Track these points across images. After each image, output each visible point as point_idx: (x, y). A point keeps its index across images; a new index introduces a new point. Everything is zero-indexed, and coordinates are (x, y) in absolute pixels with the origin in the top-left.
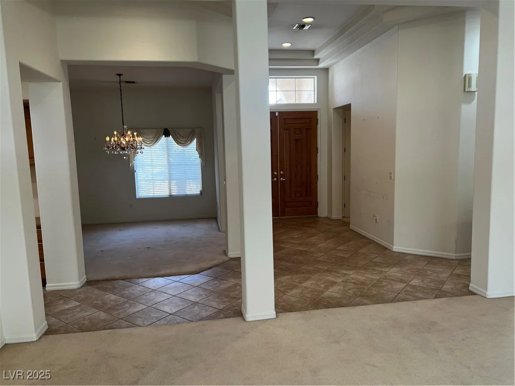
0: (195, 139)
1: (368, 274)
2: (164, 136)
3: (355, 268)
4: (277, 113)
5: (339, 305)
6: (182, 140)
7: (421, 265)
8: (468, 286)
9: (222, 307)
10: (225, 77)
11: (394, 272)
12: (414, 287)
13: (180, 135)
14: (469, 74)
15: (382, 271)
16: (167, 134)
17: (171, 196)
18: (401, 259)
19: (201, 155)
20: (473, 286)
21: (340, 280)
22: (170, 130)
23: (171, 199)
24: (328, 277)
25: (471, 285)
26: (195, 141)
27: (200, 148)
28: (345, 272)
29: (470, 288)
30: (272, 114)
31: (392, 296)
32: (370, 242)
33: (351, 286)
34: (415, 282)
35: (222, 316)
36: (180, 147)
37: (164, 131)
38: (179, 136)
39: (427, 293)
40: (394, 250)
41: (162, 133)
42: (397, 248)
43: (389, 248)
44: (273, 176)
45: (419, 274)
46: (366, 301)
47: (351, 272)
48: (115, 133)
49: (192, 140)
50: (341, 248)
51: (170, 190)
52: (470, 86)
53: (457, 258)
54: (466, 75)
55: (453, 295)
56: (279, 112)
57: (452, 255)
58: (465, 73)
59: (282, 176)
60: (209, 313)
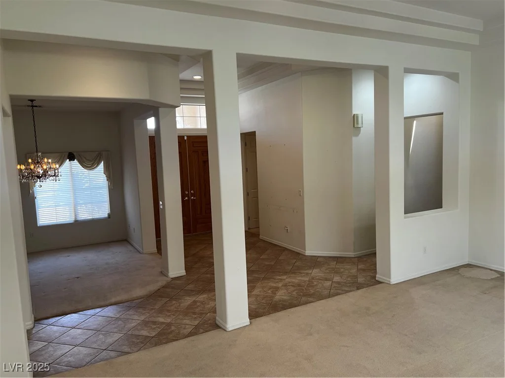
0: (103, 162)
1: (298, 277)
2: (68, 160)
3: (286, 273)
4: (185, 137)
5: (292, 306)
6: (89, 163)
7: (333, 264)
8: (375, 277)
9: (196, 323)
10: (161, 110)
11: (316, 272)
12: (338, 283)
13: (86, 159)
14: (357, 114)
15: (307, 274)
16: (71, 158)
17: (76, 221)
18: (315, 262)
19: (109, 178)
20: (379, 277)
21: (280, 285)
22: (75, 154)
23: (78, 225)
24: (270, 284)
25: (377, 276)
26: (102, 164)
27: (107, 170)
28: (280, 278)
29: (377, 279)
30: (181, 138)
31: (326, 292)
32: (285, 249)
33: (293, 289)
34: (337, 279)
35: (201, 331)
36: (86, 170)
37: (69, 155)
38: (84, 159)
39: (350, 286)
40: (306, 254)
41: (67, 156)
42: (309, 252)
43: (302, 253)
44: (183, 196)
45: (337, 272)
46: (311, 299)
47: (284, 277)
48: (30, 161)
49: (98, 164)
50: (263, 257)
51: (76, 215)
52: (357, 124)
53: (356, 256)
54: (354, 115)
55: (368, 286)
56: (187, 136)
57: (351, 254)
58: (354, 112)
59: (193, 195)
60: (190, 330)
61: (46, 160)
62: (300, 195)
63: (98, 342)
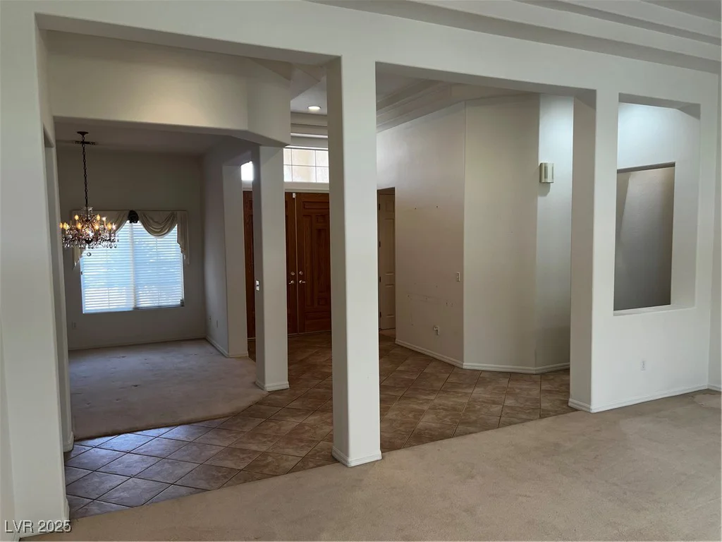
0: (176, 226)
1: (453, 398)
2: (128, 221)
3: (434, 391)
4: (294, 194)
5: (443, 436)
6: (157, 226)
7: (504, 382)
8: (567, 402)
9: (303, 453)
10: (263, 150)
11: (478, 392)
12: (511, 408)
13: (153, 220)
14: (545, 164)
15: (466, 393)
16: (133, 218)
17: (137, 309)
18: (477, 378)
19: (184, 250)
20: (573, 402)
21: (426, 407)
22: (138, 213)
23: (138, 314)
24: (411, 405)
25: (570, 400)
26: (175, 229)
27: (182, 238)
28: (426, 397)
29: (570, 404)
30: (288, 195)
31: (495, 420)
32: (431, 359)
33: (444, 413)
34: (510, 402)
35: (311, 465)
36: (153, 237)
37: (130, 215)
38: (151, 221)
39: (529, 413)
40: (464, 367)
41: (126, 216)
42: (468, 365)
43: (458, 365)
44: (289, 278)
45: (509, 393)
46: (471, 429)
47: (432, 397)
48: (77, 217)
49: (170, 230)
50: (400, 368)
51: (136, 300)
52: (546, 177)
53: (537, 372)
54: (541, 164)
55: (557, 413)
56: (296, 193)
57: (531, 369)
58: (540, 162)
59: (301, 277)
60: (293, 463)
61: (98, 218)
62: (459, 280)
63: (163, 473)
